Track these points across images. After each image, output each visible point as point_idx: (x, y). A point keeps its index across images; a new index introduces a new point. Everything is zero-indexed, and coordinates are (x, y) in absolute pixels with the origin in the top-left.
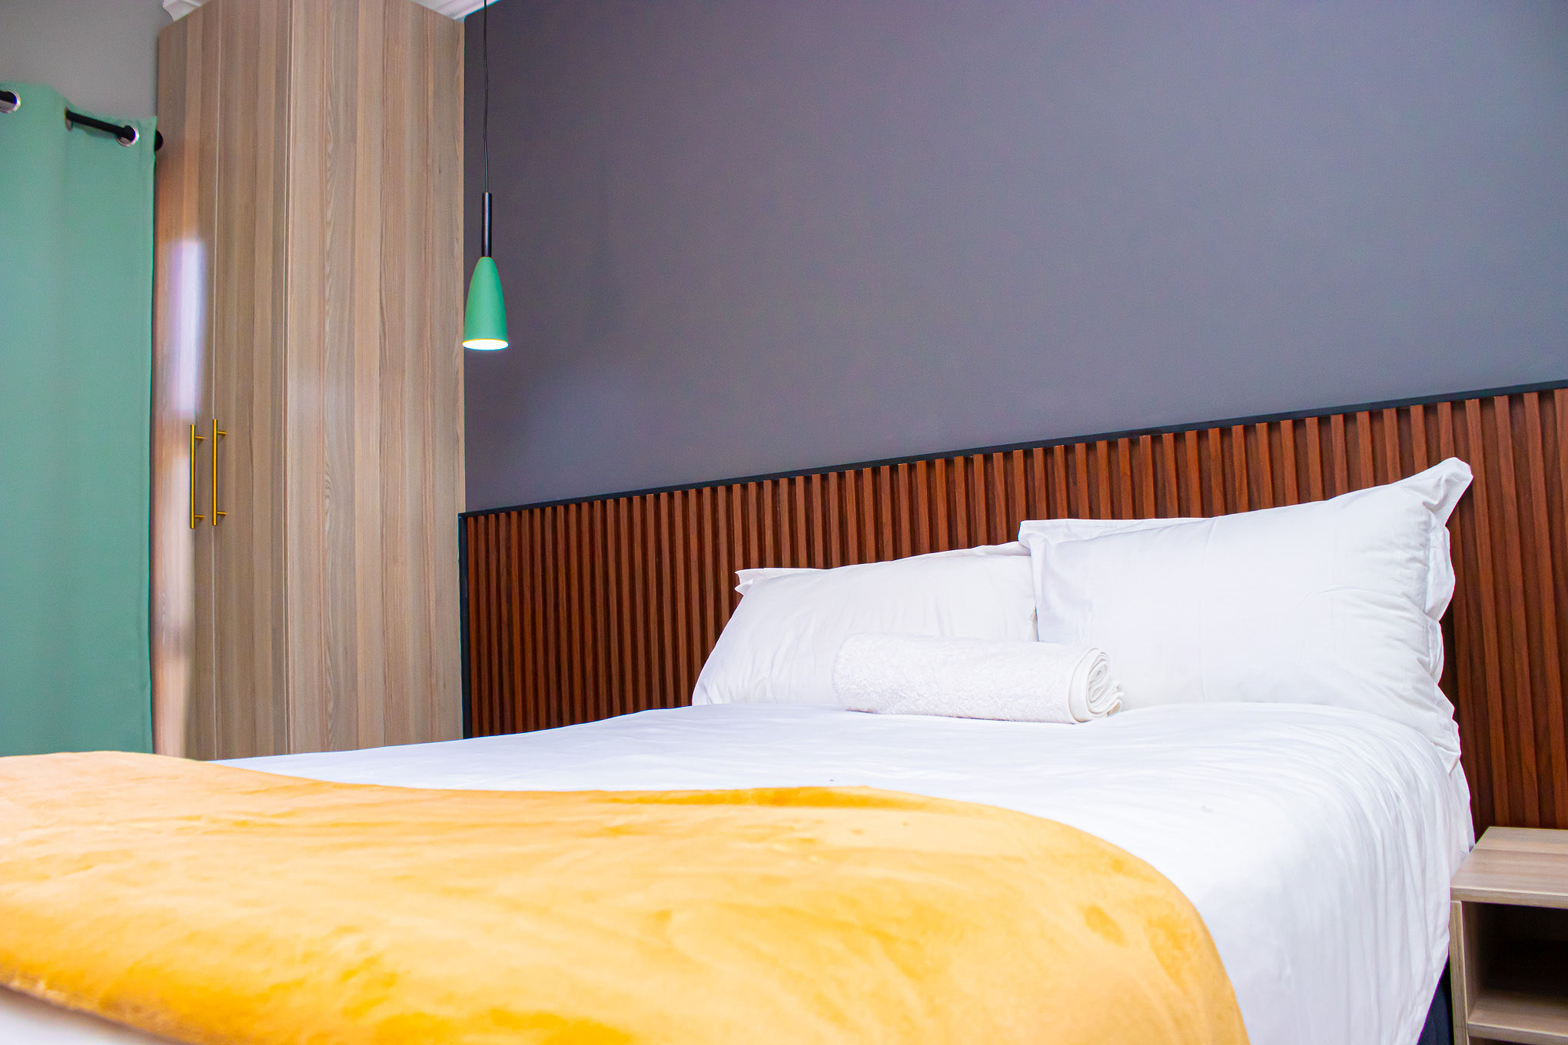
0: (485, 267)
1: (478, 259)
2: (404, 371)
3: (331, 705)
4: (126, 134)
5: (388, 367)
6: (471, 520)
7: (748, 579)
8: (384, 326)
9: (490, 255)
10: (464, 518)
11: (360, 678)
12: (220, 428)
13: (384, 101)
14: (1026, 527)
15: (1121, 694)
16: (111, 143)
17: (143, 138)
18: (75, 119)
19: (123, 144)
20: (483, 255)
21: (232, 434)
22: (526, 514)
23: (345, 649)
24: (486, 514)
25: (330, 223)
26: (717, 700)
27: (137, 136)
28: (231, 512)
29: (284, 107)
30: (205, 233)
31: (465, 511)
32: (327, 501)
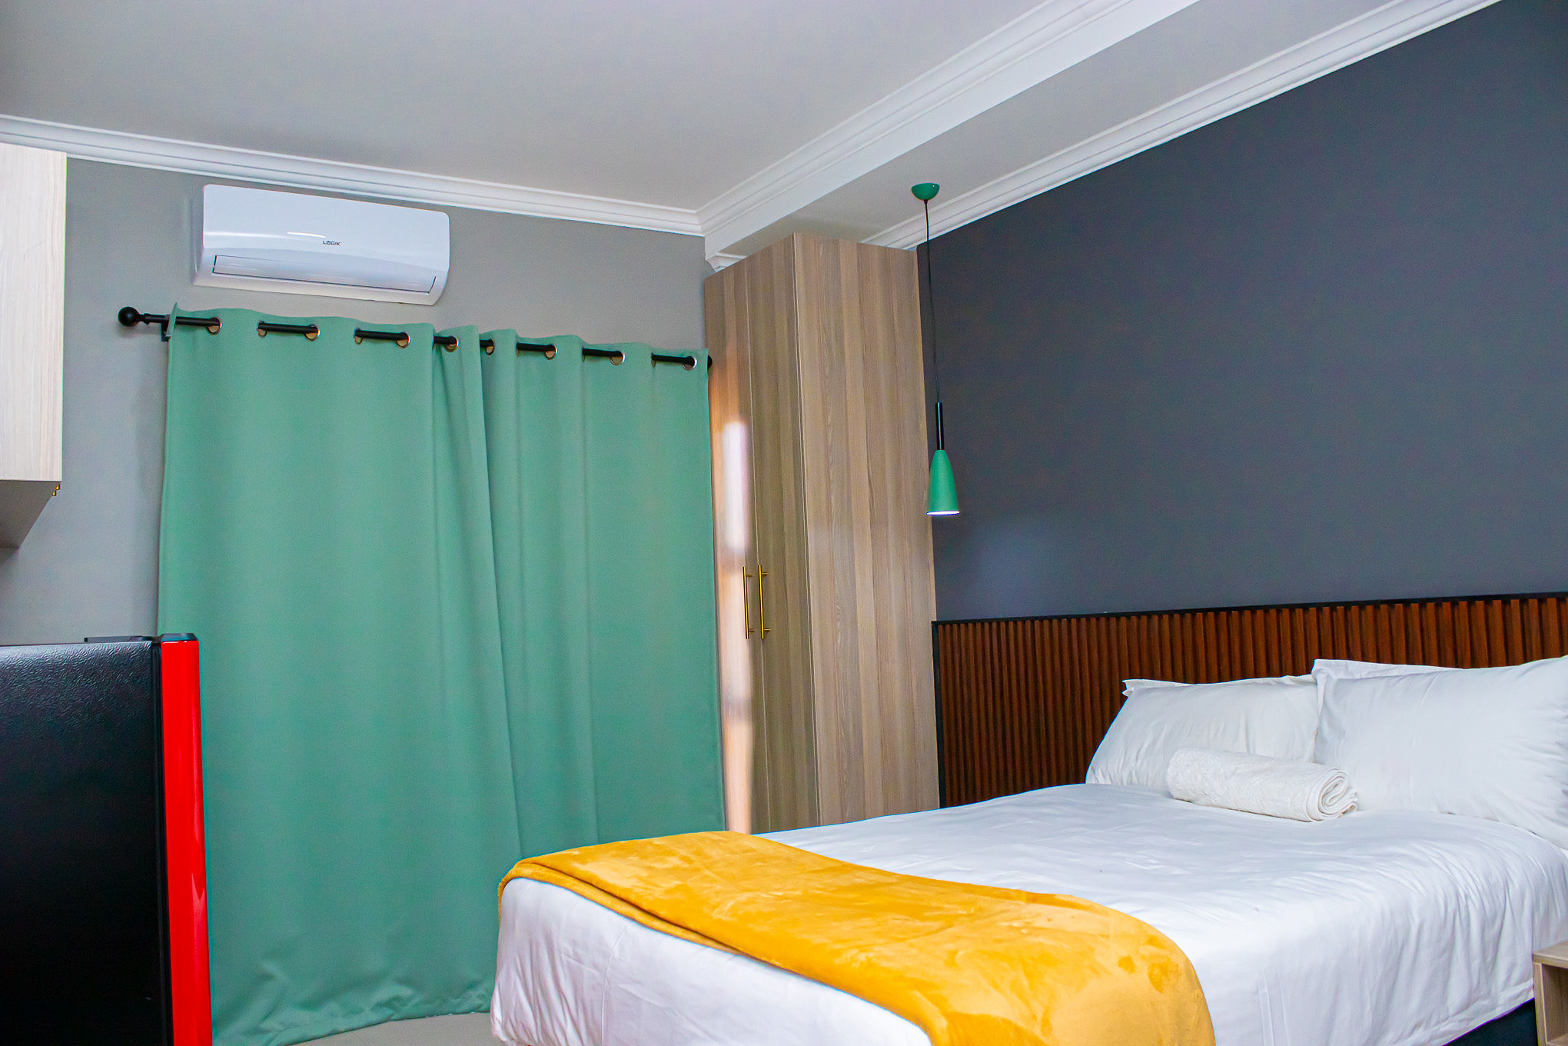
0: (941, 456)
1: (934, 452)
2: (887, 523)
3: (845, 765)
4: (688, 362)
5: (877, 522)
6: (940, 627)
7: (1132, 686)
8: (872, 492)
9: (943, 448)
10: (935, 624)
11: (865, 746)
12: (763, 568)
13: (862, 327)
14: (1318, 663)
15: (1355, 800)
16: (679, 368)
17: (700, 363)
18: (656, 359)
19: (688, 369)
20: (938, 449)
21: (771, 574)
22: (979, 626)
23: (854, 726)
24: (951, 623)
25: (830, 426)
26: (1101, 781)
27: (696, 361)
28: (774, 628)
29: (794, 347)
30: (744, 415)
31: (936, 620)
32: (839, 624)
